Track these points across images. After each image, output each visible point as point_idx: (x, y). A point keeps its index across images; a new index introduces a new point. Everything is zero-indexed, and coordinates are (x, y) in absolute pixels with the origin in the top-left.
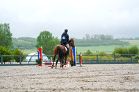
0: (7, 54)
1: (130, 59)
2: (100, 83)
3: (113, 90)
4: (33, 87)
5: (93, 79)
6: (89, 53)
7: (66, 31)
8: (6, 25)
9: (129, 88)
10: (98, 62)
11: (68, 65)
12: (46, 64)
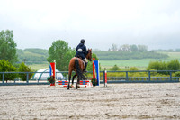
0: (11, 70)
1: (169, 76)
2: (131, 108)
3: (147, 117)
4: (43, 113)
5: (121, 103)
6: (116, 69)
7: (83, 42)
8: (8, 32)
9: (168, 115)
10: (127, 80)
11: (90, 85)
12: (60, 83)
